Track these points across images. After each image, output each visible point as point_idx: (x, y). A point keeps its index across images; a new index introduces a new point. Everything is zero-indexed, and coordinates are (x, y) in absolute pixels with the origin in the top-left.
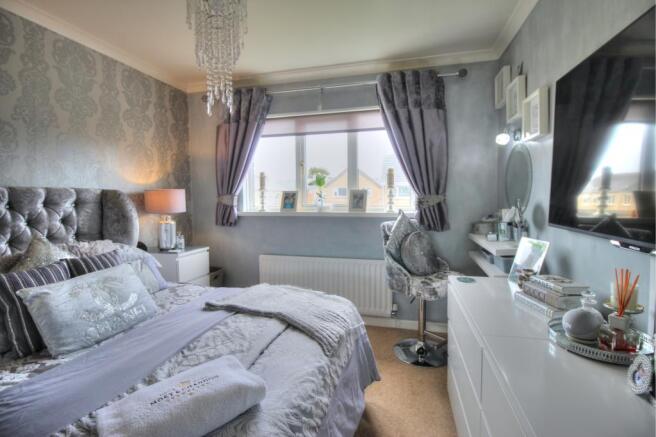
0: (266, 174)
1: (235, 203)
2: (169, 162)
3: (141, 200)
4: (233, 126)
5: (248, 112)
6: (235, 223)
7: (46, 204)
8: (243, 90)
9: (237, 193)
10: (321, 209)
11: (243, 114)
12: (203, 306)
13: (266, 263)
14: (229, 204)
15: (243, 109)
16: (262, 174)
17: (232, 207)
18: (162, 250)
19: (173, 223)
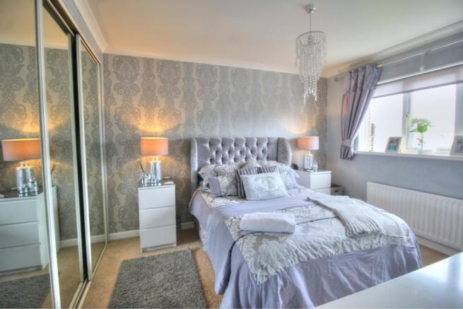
0: (375, 125)
1: (352, 145)
2: (314, 121)
3: (296, 143)
4: (352, 94)
5: (362, 84)
6: (352, 158)
7: (257, 144)
8: (360, 69)
9: (354, 138)
10: (421, 151)
11: (359, 85)
12: (306, 198)
13: (372, 188)
14: (347, 145)
15: (359, 82)
16: (373, 125)
17: (350, 148)
18: (305, 170)
19: (311, 155)
